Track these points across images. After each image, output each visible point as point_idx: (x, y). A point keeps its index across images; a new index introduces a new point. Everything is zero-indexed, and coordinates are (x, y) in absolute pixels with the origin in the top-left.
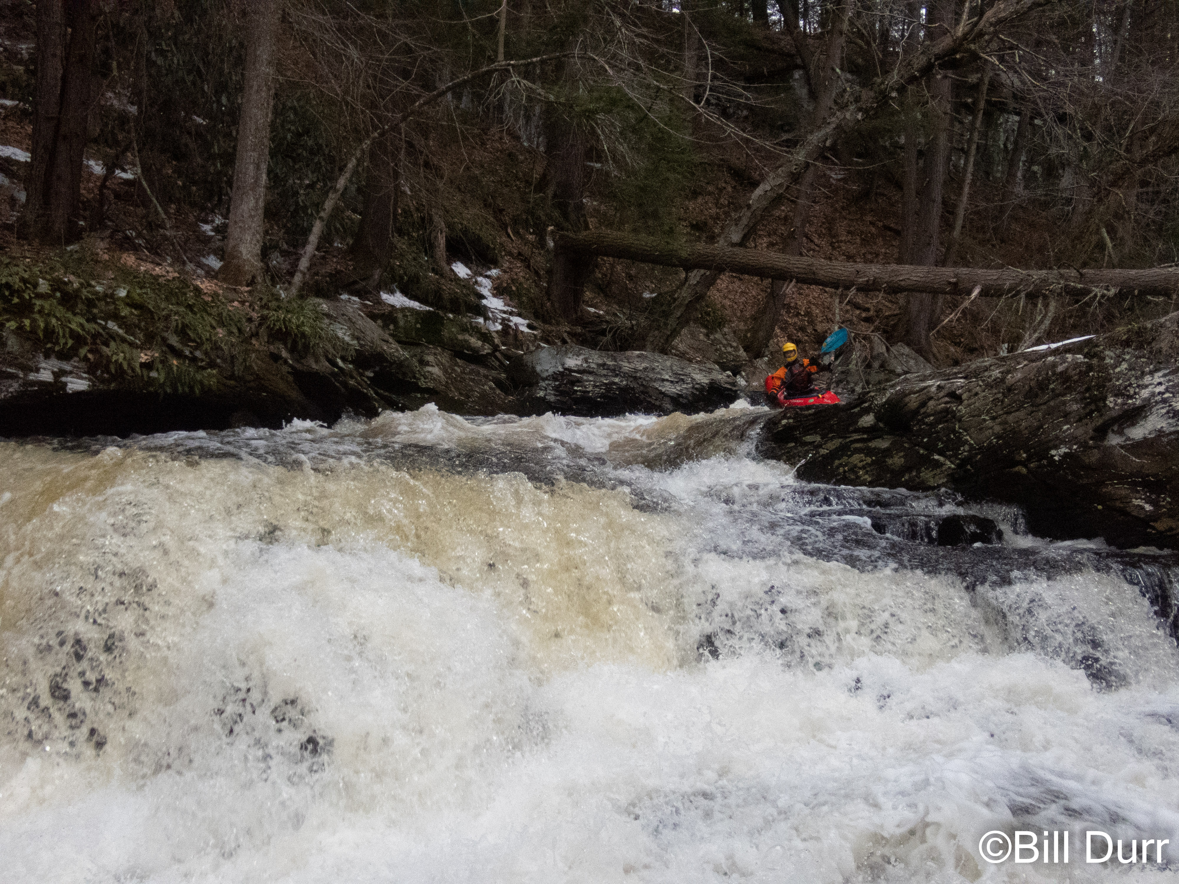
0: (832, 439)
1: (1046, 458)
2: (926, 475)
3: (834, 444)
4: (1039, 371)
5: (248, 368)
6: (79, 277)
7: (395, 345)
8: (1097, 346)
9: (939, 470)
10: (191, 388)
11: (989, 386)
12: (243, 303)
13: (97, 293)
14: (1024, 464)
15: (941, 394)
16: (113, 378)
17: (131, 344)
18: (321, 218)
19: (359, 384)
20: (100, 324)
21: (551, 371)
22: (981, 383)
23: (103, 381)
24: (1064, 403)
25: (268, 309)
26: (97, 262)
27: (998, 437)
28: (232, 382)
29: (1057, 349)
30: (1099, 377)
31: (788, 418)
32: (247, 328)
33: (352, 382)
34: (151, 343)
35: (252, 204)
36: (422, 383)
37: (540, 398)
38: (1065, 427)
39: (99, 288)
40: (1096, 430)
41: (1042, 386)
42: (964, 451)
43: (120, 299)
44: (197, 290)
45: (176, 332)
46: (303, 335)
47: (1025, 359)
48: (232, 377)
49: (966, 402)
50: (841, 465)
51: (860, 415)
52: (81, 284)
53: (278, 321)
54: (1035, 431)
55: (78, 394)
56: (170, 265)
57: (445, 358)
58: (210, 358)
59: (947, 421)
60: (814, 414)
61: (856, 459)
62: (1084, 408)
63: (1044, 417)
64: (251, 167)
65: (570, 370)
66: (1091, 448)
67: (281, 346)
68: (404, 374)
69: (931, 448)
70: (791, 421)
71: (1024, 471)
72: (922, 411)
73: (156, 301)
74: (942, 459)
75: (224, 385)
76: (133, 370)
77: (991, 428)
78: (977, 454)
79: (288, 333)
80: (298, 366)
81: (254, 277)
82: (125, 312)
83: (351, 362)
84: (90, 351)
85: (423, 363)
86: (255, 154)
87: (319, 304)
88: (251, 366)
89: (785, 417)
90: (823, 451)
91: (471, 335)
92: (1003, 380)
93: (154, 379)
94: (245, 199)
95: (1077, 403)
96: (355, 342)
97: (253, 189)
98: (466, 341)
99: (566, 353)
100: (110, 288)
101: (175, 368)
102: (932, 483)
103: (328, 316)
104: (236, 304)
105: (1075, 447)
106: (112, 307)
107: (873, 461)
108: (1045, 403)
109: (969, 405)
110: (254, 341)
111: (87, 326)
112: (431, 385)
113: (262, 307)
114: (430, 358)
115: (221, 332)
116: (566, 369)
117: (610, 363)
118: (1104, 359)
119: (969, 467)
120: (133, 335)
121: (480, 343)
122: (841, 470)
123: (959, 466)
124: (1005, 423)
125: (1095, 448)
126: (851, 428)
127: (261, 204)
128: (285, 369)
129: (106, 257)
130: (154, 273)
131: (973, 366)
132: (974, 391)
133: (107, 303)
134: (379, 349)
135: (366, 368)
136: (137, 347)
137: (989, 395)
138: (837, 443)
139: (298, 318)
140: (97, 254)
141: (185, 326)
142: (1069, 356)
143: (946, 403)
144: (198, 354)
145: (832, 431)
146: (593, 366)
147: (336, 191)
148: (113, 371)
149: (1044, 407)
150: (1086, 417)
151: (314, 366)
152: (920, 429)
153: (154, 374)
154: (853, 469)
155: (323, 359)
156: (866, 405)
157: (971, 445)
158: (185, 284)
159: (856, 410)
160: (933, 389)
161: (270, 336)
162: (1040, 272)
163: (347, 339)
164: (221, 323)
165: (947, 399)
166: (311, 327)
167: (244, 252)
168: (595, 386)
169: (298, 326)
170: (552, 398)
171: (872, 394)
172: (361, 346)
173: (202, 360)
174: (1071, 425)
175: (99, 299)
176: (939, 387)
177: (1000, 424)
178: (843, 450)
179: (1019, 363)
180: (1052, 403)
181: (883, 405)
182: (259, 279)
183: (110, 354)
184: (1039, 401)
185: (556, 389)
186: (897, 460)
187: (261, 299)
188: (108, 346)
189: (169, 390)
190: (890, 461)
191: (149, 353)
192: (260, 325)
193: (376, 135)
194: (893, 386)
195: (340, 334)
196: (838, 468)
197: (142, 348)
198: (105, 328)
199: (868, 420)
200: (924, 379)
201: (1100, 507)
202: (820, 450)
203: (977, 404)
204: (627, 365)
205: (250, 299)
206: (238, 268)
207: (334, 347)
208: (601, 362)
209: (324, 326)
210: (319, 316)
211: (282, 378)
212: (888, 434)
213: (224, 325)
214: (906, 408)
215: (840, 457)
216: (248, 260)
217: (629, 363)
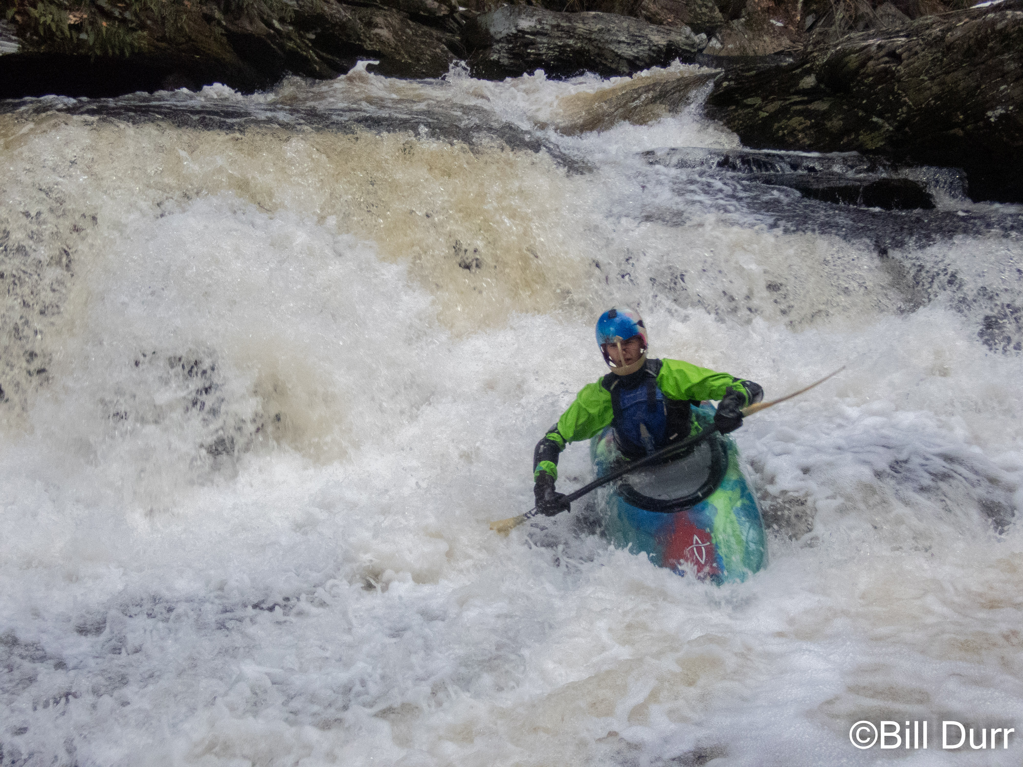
0: (773, 100)
1: (982, 119)
2: (864, 137)
3: (772, 107)
4: (978, 29)
5: (179, 30)
7: (336, 6)
9: (877, 133)
10: (122, 50)
11: (928, 45)
14: (961, 126)
15: (881, 54)
16: (43, 40)
17: (60, 6)
19: (298, 46)
21: (505, 32)
23: (32, 43)
24: (1002, 62)
27: (937, 97)
28: (164, 44)
29: (997, 6)
31: (729, 80)
33: (291, 45)
34: (79, 5)
36: (368, 45)
37: (494, 61)
38: (1002, 87)
42: (902, 113)
47: (967, 17)
48: (163, 38)
49: (905, 62)
50: (780, 128)
51: (802, 76)
55: (7, 57)
57: (395, 20)
58: (139, 19)
59: (885, 82)
60: (756, 75)
61: (795, 122)
62: (1021, 67)
63: (981, 77)
65: (524, 32)
67: (214, 7)
68: (348, 36)
69: (870, 110)
70: (732, 83)
71: (961, 133)
72: (862, 71)
74: (880, 121)
75: (156, 47)
76: (62, 32)
77: (930, 89)
78: (915, 116)
80: (232, 27)
83: (291, 24)
84: (18, 12)
85: (370, 25)
88: (182, 27)
89: (726, 79)
90: (763, 114)
92: (942, 38)
93: (84, 41)
95: (1015, 62)
96: (294, 3)
98: (422, 2)
99: (519, 14)
101: (104, 30)
102: (871, 146)
105: (1011, 108)
107: (812, 124)
108: (983, 63)
109: (908, 65)
112: (375, 47)
114: (379, 20)
116: (518, 31)
117: (564, 24)
119: (907, 129)
122: (781, 133)
123: (897, 129)
124: (942, 83)
126: (792, 90)
128: (218, 30)
131: (916, 24)
132: (914, 50)
134: (319, 11)
135: (308, 30)
136: (66, 8)
137: (929, 54)
138: (776, 105)
142: (1010, 13)
143: (886, 63)
144: (127, 15)
145: (772, 93)
146: (547, 27)
148: (42, 33)
149: (983, 67)
150: (1022, 77)
151: (248, 28)
152: (860, 91)
153: (83, 36)
154: (792, 133)
155: (258, 21)
156: (808, 65)
157: (909, 106)
159: (798, 71)
160: (873, 48)
165: (886, 59)
168: (549, 49)
170: (505, 61)
171: (815, 54)
172: (300, 6)
173: (132, 22)
174: (1009, 85)
176: (880, 47)
177: (939, 84)
178: (784, 112)
179: (960, 21)
180: (990, 62)
181: (824, 65)
183: (37, 15)
185: (509, 51)
186: (835, 123)
188: (35, 7)
189: (99, 53)
190: (829, 124)
191: (77, 14)
194: (836, 46)
196: (777, 131)
197: (70, 9)
199: (809, 81)
200: (867, 37)
202: (760, 112)
203: (916, 64)
204: (581, 26)
207: (271, 7)
208: (554, 23)
211: (216, 40)
212: (829, 95)
214: (846, 69)
215: (779, 121)
217: (584, 24)
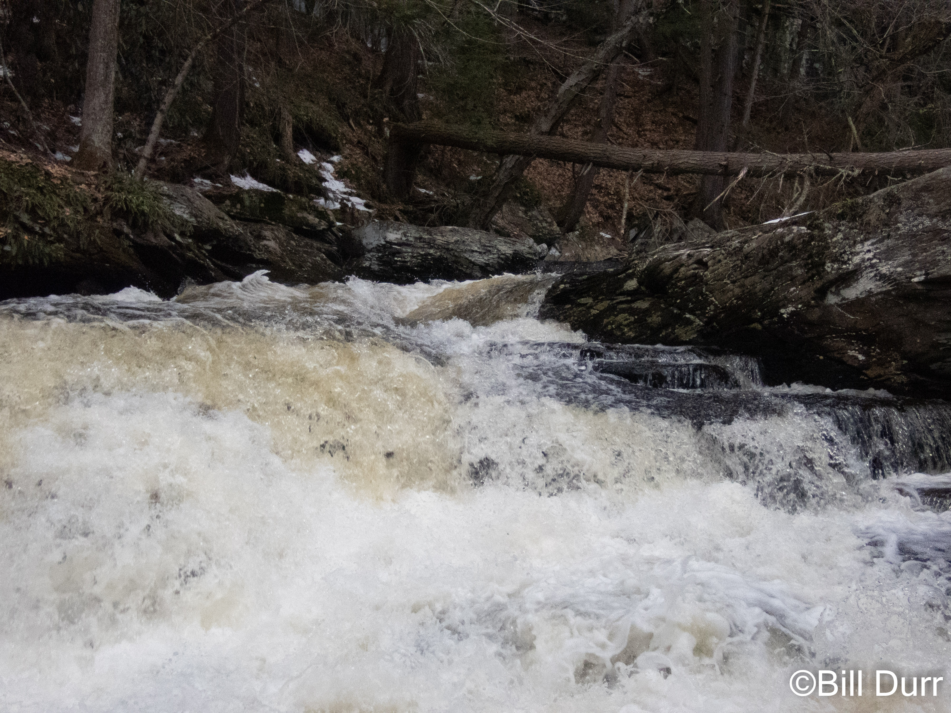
0: (602, 301)
1: (777, 315)
2: (679, 331)
3: (603, 305)
4: (770, 241)
5: (92, 242)
7: (229, 221)
8: (818, 219)
9: (689, 328)
10: (41, 260)
11: (730, 254)
12: (89, 185)
14: (760, 321)
15: (691, 262)
18: (162, 111)
19: (196, 256)
21: (375, 243)
22: (723, 252)
24: (791, 268)
25: (112, 190)
27: (738, 298)
28: (78, 255)
29: (786, 222)
30: (819, 246)
31: (566, 283)
32: (92, 208)
33: (190, 254)
34: (4, 221)
35: (103, 98)
36: (257, 255)
37: (366, 267)
38: (792, 289)
40: (817, 291)
41: (773, 253)
42: (710, 310)
44: (48, 174)
45: (26, 211)
46: (143, 213)
47: (761, 231)
48: (78, 250)
49: (711, 268)
50: (609, 323)
51: (625, 280)
53: (119, 201)
54: (767, 293)
56: (25, 153)
57: (281, 233)
58: (57, 234)
59: (695, 285)
60: (587, 279)
61: (621, 318)
62: (807, 273)
63: (774, 281)
64: (101, 66)
65: (391, 243)
66: (813, 307)
67: (123, 223)
68: (241, 247)
69: (683, 309)
70: (567, 285)
71: (759, 327)
72: (675, 276)
73: (9, 183)
74: (692, 317)
75: (72, 257)
77: (732, 290)
78: (720, 313)
79: (129, 211)
80: (138, 240)
83: (190, 237)
86: (104, 55)
87: (161, 186)
88: (95, 240)
89: (562, 282)
90: (594, 312)
91: (310, 214)
92: (741, 248)
93: (8, 252)
94: (97, 95)
95: (801, 268)
96: (193, 219)
97: (104, 86)
98: (304, 218)
99: (387, 229)
101: (26, 243)
102: (685, 338)
103: (169, 197)
104: (83, 186)
105: (800, 306)
107: (635, 319)
108: (775, 269)
109: (713, 271)
110: (99, 219)
112: (265, 256)
113: (107, 189)
114: (267, 233)
115: (68, 211)
116: (387, 242)
117: (426, 236)
118: (823, 230)
119: (715, 324)
121: (317, 220)
122: (609, 327)
123: (707, 324)
124: (742, 286)
125: (817, 307)
126: (618, 292)
127: (111, 98)
128: (126, 243)
130: (8, 159)
131: (718, 237)
132: (718, 258)
134: (215, 226)
135: (205, 243)
137: (729, 262)
138: (605, 304)
139: (137, 199)
141: (35, 206)
142: (795, 228)
143: (695, 269)
144: (47, 230)
145: (602, 294)
146: (411, 239)
147: (174, 86)
149: (775, 272)
150: (808, 280)
151: (153, 240)
152: (674, 292)
153: (7, 248)
154: (619, 326)
155: (162, 235)
156: (631, 271)
157: (715, 305)
158: (36, 169)
159: (622, 276)
160: (684, 257)
161: (112, 214)
162: (794, 155)
163: (186, 216)
164: (69, 203)
165: (695, 266)
166: (151, 207)
167: (96, 141)
168: (413, 257)
169: (138, 206)
170: (375, 267)
171: (636, 262)
172: (198, 222)
173: (51, 236)
174: (797, 287)
176: (689, 256)
177: (740, 287)
178: (611, 310)
179: (755, 235)
180: (781, 269)
181: (643, 271)
182: (110, 164)
184: (771, 267)
185: (379, 259)
186: (655, 319)
187: (105, 182)
189: (20, 262)
190: (649, 320)
191: (2, 229)
192: (104, 204)
193: (209, 37)
194: (654, 255)
195: (178, 212)
196: (606, 326)
199: (632, 284)
200: (678, 248)
201: (821, 357)
202: (592, 310)
203: (720, 270)
204: (440, 238)
205: (96, 182)
206: (92, 155)
207: (173, 223)
208: (417, 235)
209: (161, 205)
210: (158, 196)
211: (124, 250)
212: (648, 296)
213: (71, 205)
214: (662, 274)
215: (608, 317)
216: (100, 148)
217: (443, 236)
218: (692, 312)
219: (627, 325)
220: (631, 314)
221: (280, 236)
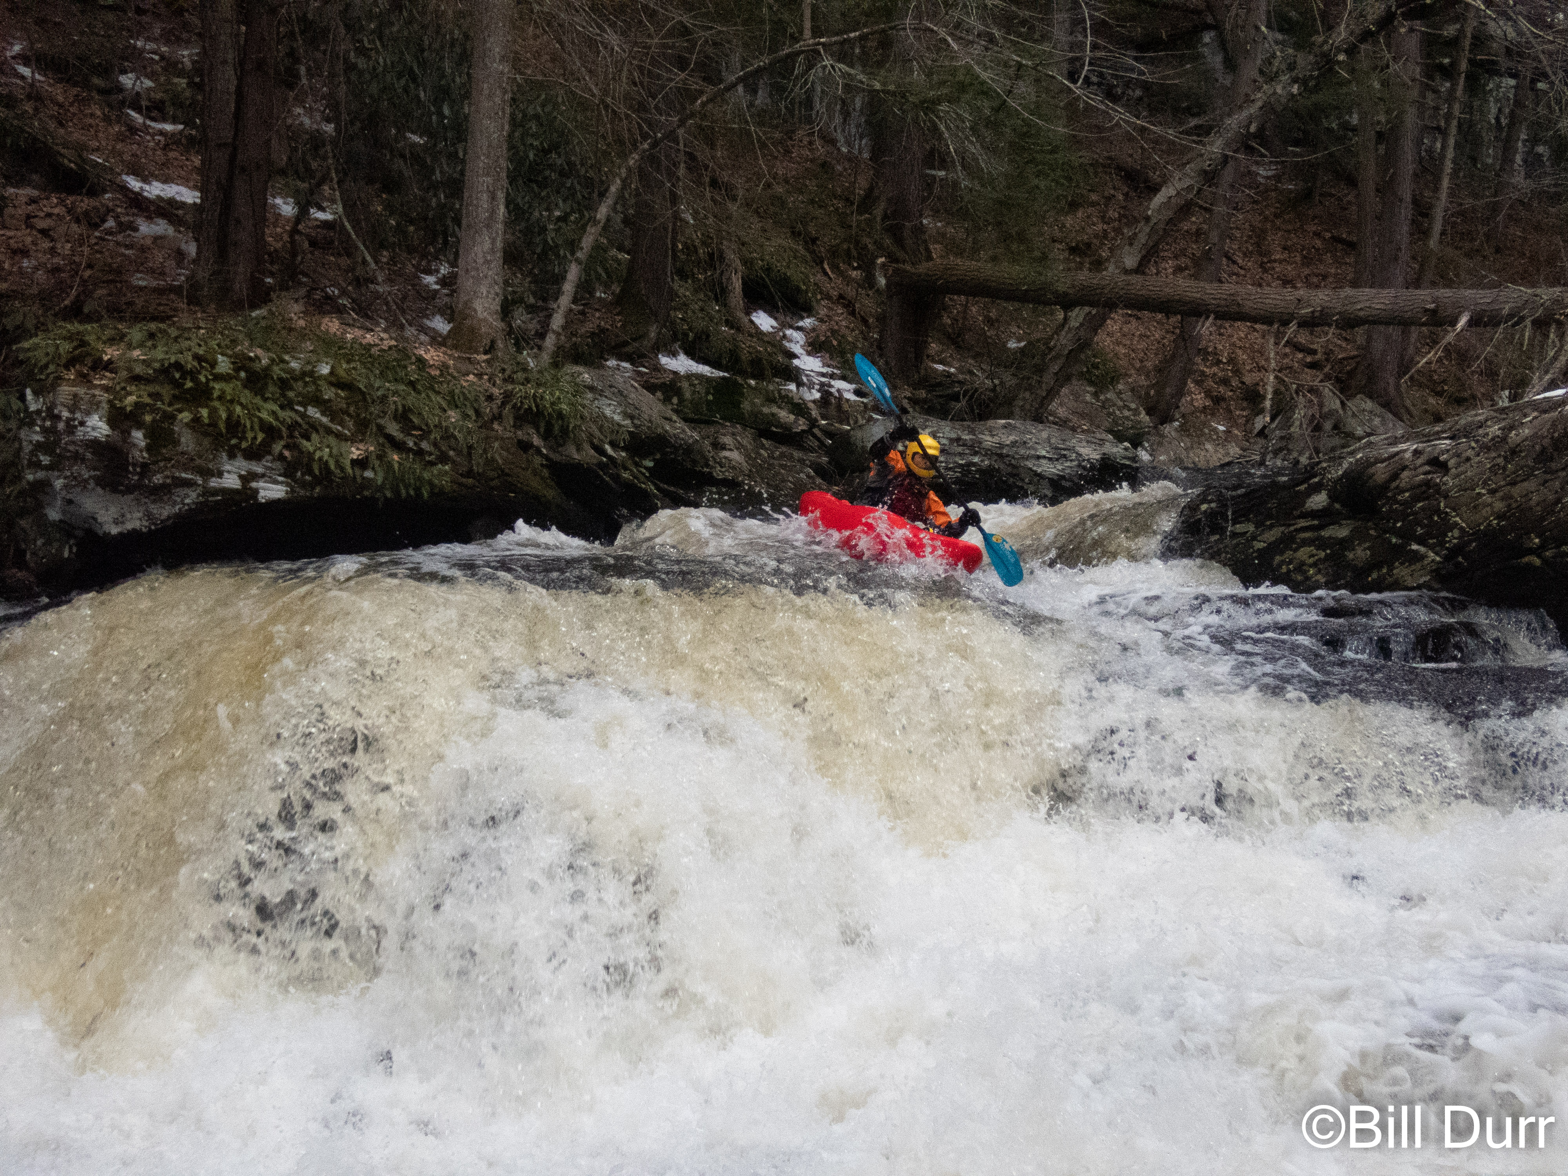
0: (1271, 527)
2: (1401, 571)
3: (1272, 535)
4: (1554, 425)
5: (490, 462)
6: (268, 350)
9: (1418, 566)
10: (418, 490)
11: (1485, 448)
12: (479, 376)
13: (294, 370)
14: (1537, 552)
15: (1419, 462)
16: (317, 481)
17: (339, 436)
18: (578, 261)
20: (296, 411)
22: (1473, 444)
23: (304, 485)
25: (513, 382)
26: (291, 330)
27: (1500, 517)
31: (1210, 502)
32: (487, 409)
33: (626, 475)
34: (364, 434)
35: (487, 245)
36: (718, 473)
39: (294, 365)
41: (1559, 444)
42: (1453, 537)
43: (321, 377)
44: (420, 360)
45: (395, 418)
46: (560, 415)
47: (1535, 410)
48: (469, 473)
49: (1453, 471)
50: (1283, 562)
51: (1308, 494)
52: (273, 360)
53: (526, 397)
54: (1550, 508)
55: (273, 504)
56: (385, 331)
57: (746, 440)
58: (440, 450)
59: (1427, 498)
60: (1245, 495)
61: (1303, 553)
64: (485, 196)
67: (532, 431)
68: (694, 462)
69: (1407, 535)
70: (1213, 505)
71: (1537, 561)
73: (367, 377)
74: (1422, 549)
75: (461, 484)
76: (342, 469)
78: (1470, 542)
79: (540, 413)
81: (493, 342)
82: (329, 393)
83: (623, 449)
84: (286, 447)
85: (718, 446)
86: (489, 180)
87: (581, 374)
88: (493, 459)
89: (1204, 501)
91: (779, 407)
92: (1504, 438)
93: (369, 480)
94: (479, 240)
96: (627, 422)
97: (488, 226)
98: (773, 415)
100: (308, 363)
101: (396, 466)
102: (1410, 582)
103: (592, 389)
104: (471, 377)
106: (311, 388)
109: (1458, 476)
110: (496, 426)
111: (282, 414)
112: (729, 475)
113: (505, 380)
114: (727, 440)
115: (453, 416)
117: (966, 437)
119: (1460, 559)
120: (341, 423)
121: (792, 417)
122: (1284, 569)
123: (1446, 559)
124: (1507, 497)
126: (1296, 513)
127: (499, 244)
128: (538, 460)
129: (302, 323)
130: (364, 342)
131: (1463, 422)
132: (1464, 455)
133: (306, 384)
134: (659, 430)
136: (346, 440)
137: (1484, 461)
138: (1277, 532)
139: (552, 394)
140: (291, 319)
141: (407, 410)
143: (1426, 473)
144: (424, 445)
145: (1270, 517)
147: (596, 222)
148: (317, 472)
152: (1391, 511)
153: (369, 474)
154: (1301, 567)
155: (586, 446)
157: (1462, 529)
158: (404, 353)
159: (1302, 487)
160: (1408, 455)
161: (517, 418)
162: (1552, 290)
163: (617, 418)
164: (453, 404)
165: (1427, 468)
166: (571, 404)
167: (479, 309)
169: (553, 404)
171: (1324, 465)
172: (636, 426)
173: (431, 454)
175: (296, 380)
176: (1416, 453)
177: (1503, 499)
178: (1286, 542)
179: (1526, 416)
181: (1340, 478)
182: (500, 344)
183: (311, 449)
184: (1555, 466)
186: (1360, 554)
187: (503, 370)
188: (308, 439)
189: (389, 494)
190: (1351, 556)
191: (361, 446)
192: (503, 404)
193: (646, 146)
194: (1352, 453)
195: (608, 412)
196: (1280, 566)
197: (352, 440)
198: (304, 415)
199: (1319, 500)
200: (1395, 441)
202: (1255, 543)
203: (1469, 474)
204: (988, 438)
205: (489, 370)
206: (472, 330)
207: (601, 428)
208: (953, 436)
209: (586, 402)
210: (579, 389)
211: (535, 473)
212: (1349, 518)
213: (457, 407)
214: (1371, 483)
215: (1282, 553)
216: (485, 320)
217: (993, 436)
218: (1421, 541)
219: (1314, 565)
220: (1318, 548)
221: (745, 442)
